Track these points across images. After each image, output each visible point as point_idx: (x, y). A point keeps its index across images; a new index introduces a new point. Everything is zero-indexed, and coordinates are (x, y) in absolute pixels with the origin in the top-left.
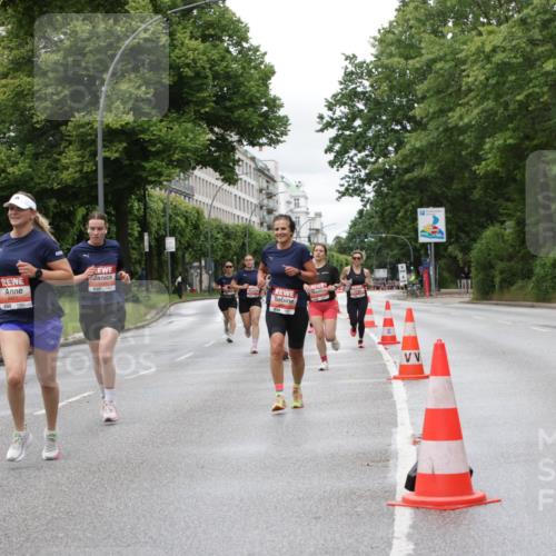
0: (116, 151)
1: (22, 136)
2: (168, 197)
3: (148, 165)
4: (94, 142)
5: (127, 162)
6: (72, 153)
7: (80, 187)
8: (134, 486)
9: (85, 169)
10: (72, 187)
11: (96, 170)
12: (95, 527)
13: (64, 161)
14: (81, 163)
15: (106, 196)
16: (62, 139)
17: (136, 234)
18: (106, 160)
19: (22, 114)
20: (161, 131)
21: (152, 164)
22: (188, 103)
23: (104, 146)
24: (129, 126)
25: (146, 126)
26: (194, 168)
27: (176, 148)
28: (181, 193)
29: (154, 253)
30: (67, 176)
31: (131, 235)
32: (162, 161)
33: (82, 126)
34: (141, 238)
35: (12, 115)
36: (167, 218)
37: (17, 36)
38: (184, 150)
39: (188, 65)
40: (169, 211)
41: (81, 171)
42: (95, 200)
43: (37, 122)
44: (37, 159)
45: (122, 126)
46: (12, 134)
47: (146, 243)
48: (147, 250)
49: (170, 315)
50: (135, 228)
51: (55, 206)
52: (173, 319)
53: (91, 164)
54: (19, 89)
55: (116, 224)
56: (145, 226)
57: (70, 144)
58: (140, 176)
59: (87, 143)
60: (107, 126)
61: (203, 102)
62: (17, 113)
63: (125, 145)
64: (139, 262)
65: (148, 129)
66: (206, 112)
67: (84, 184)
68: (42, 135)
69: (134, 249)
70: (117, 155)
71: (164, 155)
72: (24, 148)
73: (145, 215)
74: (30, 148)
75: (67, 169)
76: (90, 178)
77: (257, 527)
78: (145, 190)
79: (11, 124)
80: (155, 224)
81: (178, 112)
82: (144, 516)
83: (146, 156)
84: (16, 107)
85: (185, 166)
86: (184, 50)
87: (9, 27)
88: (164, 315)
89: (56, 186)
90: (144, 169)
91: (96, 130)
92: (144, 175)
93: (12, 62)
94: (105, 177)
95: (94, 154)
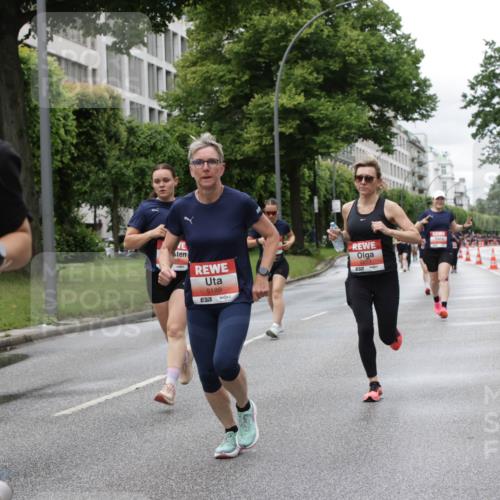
0: (291, 127)
1: (210, 115)
2: (334, 167)
3: (318, 139)
4: (271, 119)
5: (299, 137)
6: (252, 129)
7: (259, 158)
8: (313, 410)
9: (264, 143)
10: (252, 158)
11: (273, 144)
12: (282, 444)
13: (245, 135)
14: (260, 137)
15: (281, 165)
16: (244, 117)
17: (307, 198)
18: (281, 134)
19: (209, 97)
20: (327, 110)
21: (322, 138)
22: (351, 85)
23: (280, 123)
24: (301, 106)
25: (315, 106)
26: (356, 141)
27: (342, 125)
28: (345, 162)
29: (323, 213)
30: (248, 149)
31: (303, 198)
32: (331, 135)
33: (260, 106)
34: (311, 200)
35: (200, 97)
36: (333, 184)
37: (204, 30)
38: (349, 127)
39: (352, 54)
40: (335, 178)
41: (260, 144)
42: (272, 169)
43: (223, 103)
44: (223, 134)
45: (295, 106)
46: (201, 114)
47: (316, 205)
48: (317, 211)
49: (336, 267)
50: (307, 193)
51: (239, 175)
52: (338, 270)
53: (269, 138)
54: (207, 75)
55: (291, 189)
56: (314, 191)
57: (251, 120)
58: (312, 149)
59: (265, 120)
60: (282, 105)
61: (365, 85)
62: (205, 96)
63: (298, 122)
64: (310, 222)
65: (316, 109)
66: (368, 94)
67: (263, 155)
68: (226, 114)
69: (305, 210)
70: (291, 130)
71: (333, 131)
72: (211, 125)
73: (314, 182)
74: (216, 125)
75: (248, 142)
76: (268, 150)
77: (419, 446)
78: (315, 160)
79: (200, 105)
80: (323, 190)
81: (343, 93)
82: (324, 435)
83: (317, 131)
84: (203, 90)
85: (349, 140)
86: (347, 40)
87: (197, 22)
88: (332, 266)
89: (239, 157)
90: (314, 142)
91: (272, 109)
92: (315, 148)
93: (200, 52)
94: (281, 149)
95: (271, 130)
